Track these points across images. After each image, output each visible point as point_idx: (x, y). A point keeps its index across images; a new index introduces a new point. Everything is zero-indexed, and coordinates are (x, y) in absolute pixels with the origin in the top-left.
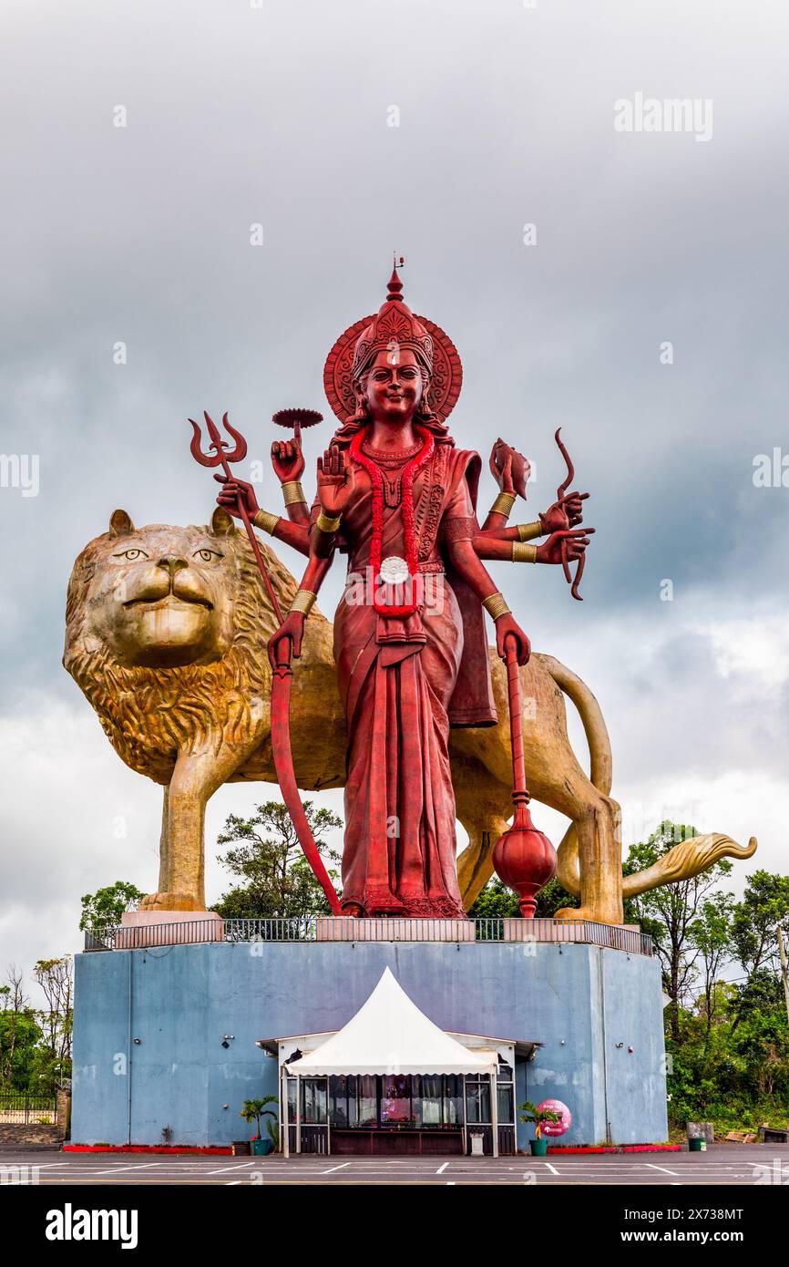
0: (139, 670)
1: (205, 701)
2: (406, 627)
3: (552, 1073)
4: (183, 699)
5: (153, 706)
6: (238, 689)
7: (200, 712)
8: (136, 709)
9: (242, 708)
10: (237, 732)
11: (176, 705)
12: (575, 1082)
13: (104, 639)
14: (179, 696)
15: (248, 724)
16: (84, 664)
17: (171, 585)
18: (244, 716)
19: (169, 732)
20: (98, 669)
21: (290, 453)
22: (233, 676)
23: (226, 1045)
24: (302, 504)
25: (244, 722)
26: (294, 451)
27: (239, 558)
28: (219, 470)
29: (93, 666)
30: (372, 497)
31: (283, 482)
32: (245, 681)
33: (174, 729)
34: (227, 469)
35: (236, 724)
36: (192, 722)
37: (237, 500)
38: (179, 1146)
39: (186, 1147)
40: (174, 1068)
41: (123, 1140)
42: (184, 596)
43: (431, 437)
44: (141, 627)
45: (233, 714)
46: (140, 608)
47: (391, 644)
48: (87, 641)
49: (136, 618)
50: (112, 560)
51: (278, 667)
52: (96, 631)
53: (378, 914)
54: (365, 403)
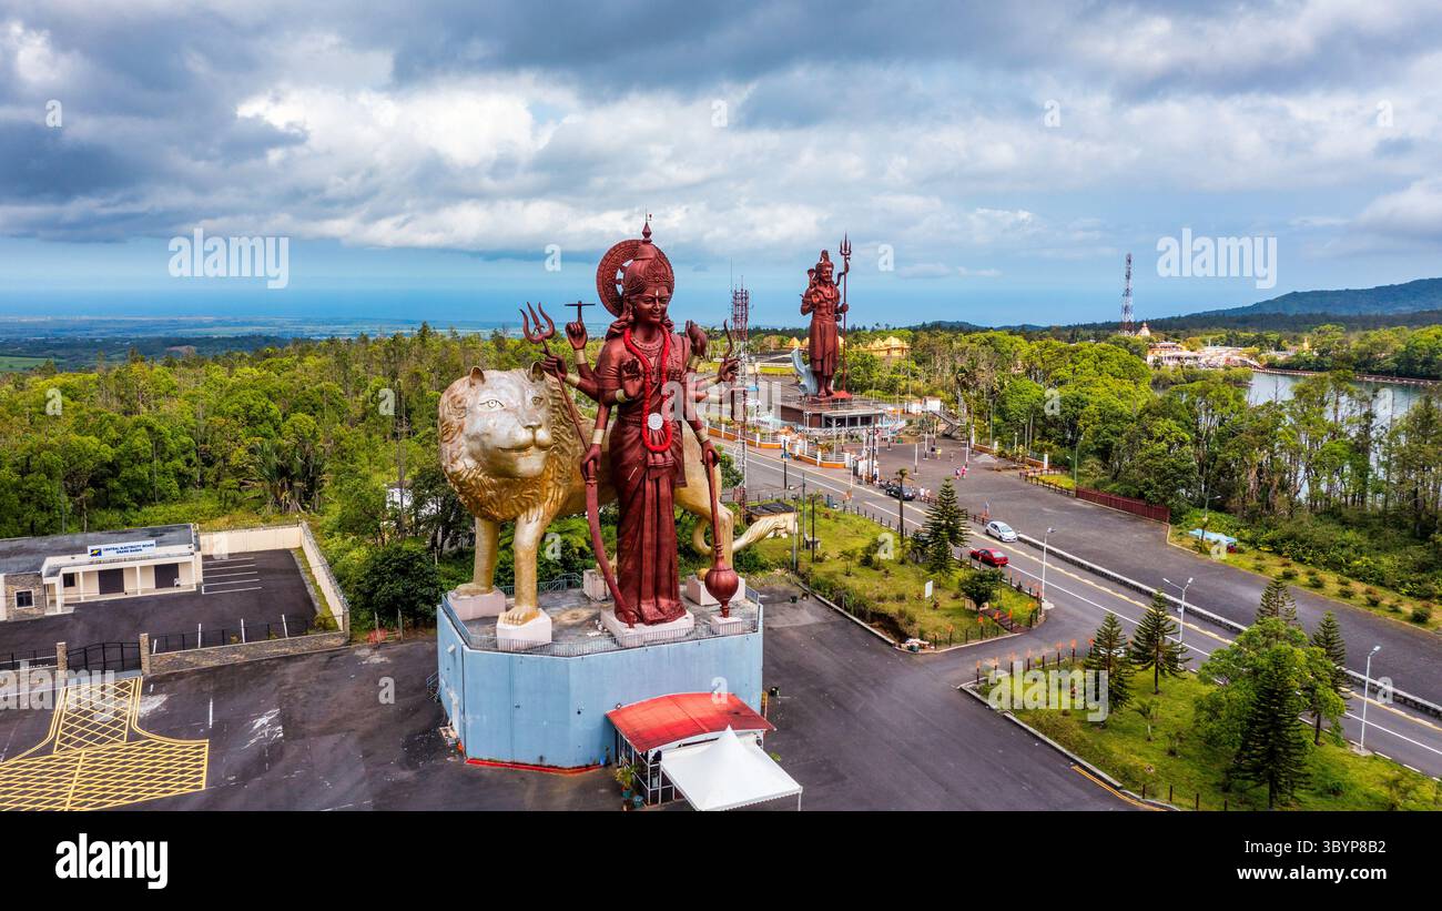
0: (501, 480)
2: (664, 456)
5: (508, 499)
6: (552, 480)
7: (532, 497)
9: (555, 491)
10: (552, 505)
11: (521, 496)
13: (479, 461)
14: (520, 491)
15: (558, 499)
16: (464, 475)
17: (534, 440)
18: (555, 494)
19: (514, 510)
20: (474, 478)
23: (579, 713)
25: (555, 498)
26: (580, 331)
27: (550, 397)
29: (471, 476)
30: (644, 377)
32: (556, 473)
33: (517, 508)
35: (552, 500)
36: (527, 503)
38: (549, 767)
39: (555, 767)
40: (545, 723)
41: (507, 759)
42: (541, 447)
43: (666, 330)
44: (515, 466)
45: (550, 494)
46: (514, 454)
47: (655, 467)
48: (466, 460)
49: (510, 460)
50: (479, 409)
51: (588, 479)
52: (472, 455)
53: (652, 623)
54: (634, 311)
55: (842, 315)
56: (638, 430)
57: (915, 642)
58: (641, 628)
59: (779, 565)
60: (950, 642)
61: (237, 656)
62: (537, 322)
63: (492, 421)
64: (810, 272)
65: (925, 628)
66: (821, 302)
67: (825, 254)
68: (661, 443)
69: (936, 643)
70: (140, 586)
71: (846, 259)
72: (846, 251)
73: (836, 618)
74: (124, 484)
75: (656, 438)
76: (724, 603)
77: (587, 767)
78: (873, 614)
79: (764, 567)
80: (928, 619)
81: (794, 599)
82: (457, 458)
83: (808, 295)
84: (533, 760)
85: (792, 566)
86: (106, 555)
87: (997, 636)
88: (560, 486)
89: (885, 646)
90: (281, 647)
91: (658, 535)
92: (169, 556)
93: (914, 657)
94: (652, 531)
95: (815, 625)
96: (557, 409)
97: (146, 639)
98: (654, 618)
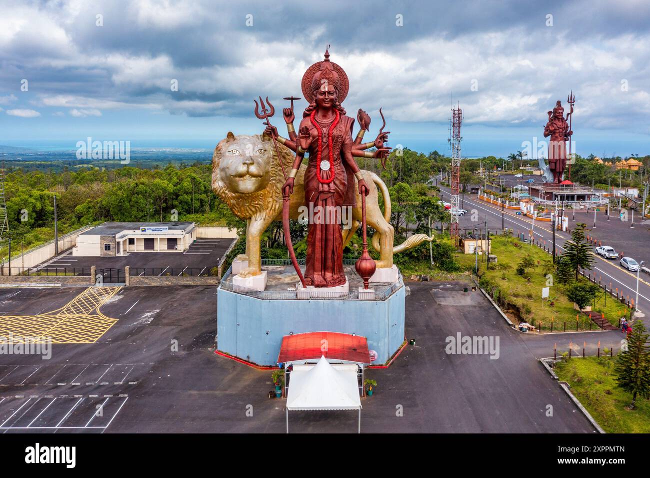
1: (260, 203)
2: (329, 186)
3: (372, 342)
4: (253, 202)
5: (243, 205)
6: (272, 197)
7: (259, 206)
8: (237, 206)
9: (273, 204)
10: (271, 212)
11: (250, 205)
12: (380, 345)
13: (225, 183)
14: (251, 202)
15: (275, 209)
16: (218, 190)
17: (248, 171)
18: (274, 206)
19: (248, 212)
20: (223, 192)
21: (289, 113)
22: (270, 193)
23: (267, 333)
24: (294, 132)
25: (273, 208)
26: (291, 112)
27: (272, 150)
28: (265, 120)
29: (221, 191)
30: (318, 139)
31: (287, 124)
32: (274, 194)
33: (250, 212)
34: (267, 120)
35: (271, 209)
36: (256, 209)
37: (271, 133)
38: (252, 363)
39: (255, 364)
40: (251, 337)
41: (234, 355)
42: (253, 176)
43: (338, 113)
44: (238, 185)
45: (270, 205)
46: (237, 179)
47: (323, 192)
48: (219, 182)
49: (236, 182)
50: (227, 154)
51: (285, 197)
52: (222, 179)
53: (317, 286)
54: (316, 101)
55: (569, 137)
56: (315, 170)
57: (525, 325)
58: (312, 289)
59: (468, 269)
60: (551, 329)
61: (167, 282)
62: (263, 107)
63: (231, 161)
64: (550, 113)
65: (536, 318)
66: (555, 129)
67: (559, 103)
68: (327, 178)
69: (539, 328)
70: (161, 247)
71: (571, 105)
72: (571, 101)
73: (486, 304)
74: (180, 203)
75: (325, 176)
76: (366, 280)
77: (271, 367)
78: (509, 304)
79: (457, 269)
80: (542, 313)
81: (466, 290)
82: (215, 181)
83: (548, 126)
84: (245, 358)
85: (475, 271)
86: (148, 232)
87: (590, 330)
88: (277, 201)
89: (506, 326)
90: (188, 281)
91: (326, 233)
92: (173, 234)
93: (521, 336)
94: (322, 231)
95: (469, 306)
96: (276, 157)
97: (128, 269)
98: (319, 283)
